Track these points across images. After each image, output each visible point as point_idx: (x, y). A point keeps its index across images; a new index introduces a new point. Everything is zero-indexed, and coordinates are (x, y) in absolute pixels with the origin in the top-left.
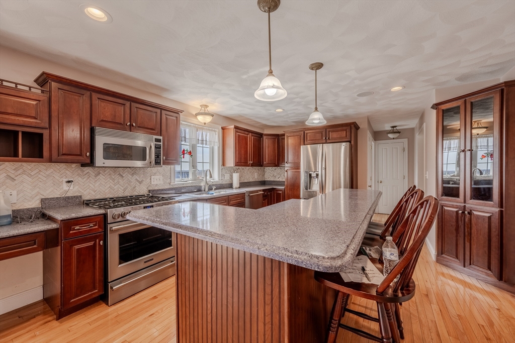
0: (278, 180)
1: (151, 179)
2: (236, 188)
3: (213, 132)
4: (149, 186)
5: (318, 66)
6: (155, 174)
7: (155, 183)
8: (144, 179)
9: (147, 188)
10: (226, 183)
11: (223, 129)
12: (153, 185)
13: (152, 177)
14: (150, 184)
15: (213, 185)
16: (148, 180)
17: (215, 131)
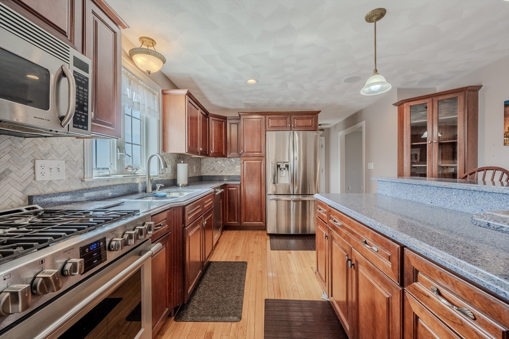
0: (221, 174)
1: (34, 167)
2: (184, 186)
3: (152, 94)
4: (30, 185)
5: (378, 15)
6: (45, 155)
7: (47, 177)
8: (13, 168)
9: (23, 191)
10: (167, 178)
11: (164, 93)
12: (41, 182)
13: (39, 163)
14: (31, 180)
15: (158, 182)
16: (27, 170)
17: (154, 94)
